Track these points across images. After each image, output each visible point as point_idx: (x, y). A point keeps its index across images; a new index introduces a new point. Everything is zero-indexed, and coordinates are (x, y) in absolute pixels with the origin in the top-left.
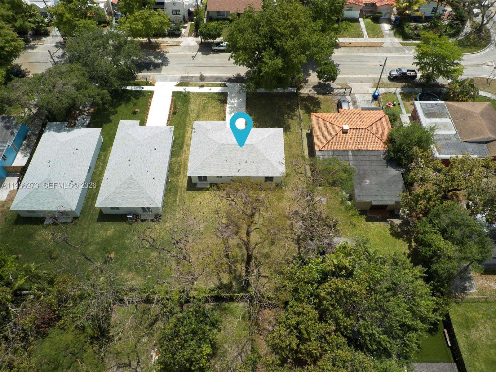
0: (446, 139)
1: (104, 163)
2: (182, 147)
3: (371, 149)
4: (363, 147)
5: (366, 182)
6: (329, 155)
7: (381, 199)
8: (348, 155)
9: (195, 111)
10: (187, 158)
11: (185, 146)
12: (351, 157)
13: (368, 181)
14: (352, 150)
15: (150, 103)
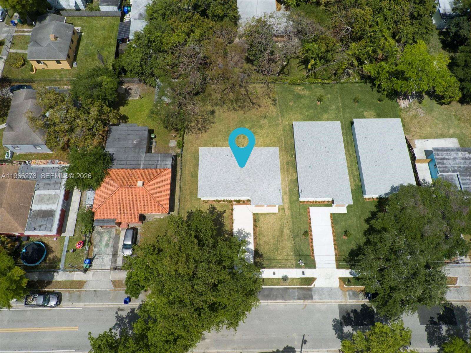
0: (49, 184)
1: (353, 173)
2: (291, 190)
3: (123, 170)
4: (129, 171)
5: (136, 141)
6: (161, 165)
7: (129, 127)
8: (144, 165)
9: (286, 237)
10: (283, 180)
11: (288, 191)
12: (142, 163)
13: (135, 142)
14: (139, 168)
15: (335, 249)
